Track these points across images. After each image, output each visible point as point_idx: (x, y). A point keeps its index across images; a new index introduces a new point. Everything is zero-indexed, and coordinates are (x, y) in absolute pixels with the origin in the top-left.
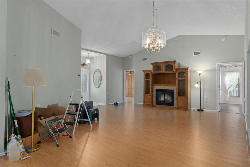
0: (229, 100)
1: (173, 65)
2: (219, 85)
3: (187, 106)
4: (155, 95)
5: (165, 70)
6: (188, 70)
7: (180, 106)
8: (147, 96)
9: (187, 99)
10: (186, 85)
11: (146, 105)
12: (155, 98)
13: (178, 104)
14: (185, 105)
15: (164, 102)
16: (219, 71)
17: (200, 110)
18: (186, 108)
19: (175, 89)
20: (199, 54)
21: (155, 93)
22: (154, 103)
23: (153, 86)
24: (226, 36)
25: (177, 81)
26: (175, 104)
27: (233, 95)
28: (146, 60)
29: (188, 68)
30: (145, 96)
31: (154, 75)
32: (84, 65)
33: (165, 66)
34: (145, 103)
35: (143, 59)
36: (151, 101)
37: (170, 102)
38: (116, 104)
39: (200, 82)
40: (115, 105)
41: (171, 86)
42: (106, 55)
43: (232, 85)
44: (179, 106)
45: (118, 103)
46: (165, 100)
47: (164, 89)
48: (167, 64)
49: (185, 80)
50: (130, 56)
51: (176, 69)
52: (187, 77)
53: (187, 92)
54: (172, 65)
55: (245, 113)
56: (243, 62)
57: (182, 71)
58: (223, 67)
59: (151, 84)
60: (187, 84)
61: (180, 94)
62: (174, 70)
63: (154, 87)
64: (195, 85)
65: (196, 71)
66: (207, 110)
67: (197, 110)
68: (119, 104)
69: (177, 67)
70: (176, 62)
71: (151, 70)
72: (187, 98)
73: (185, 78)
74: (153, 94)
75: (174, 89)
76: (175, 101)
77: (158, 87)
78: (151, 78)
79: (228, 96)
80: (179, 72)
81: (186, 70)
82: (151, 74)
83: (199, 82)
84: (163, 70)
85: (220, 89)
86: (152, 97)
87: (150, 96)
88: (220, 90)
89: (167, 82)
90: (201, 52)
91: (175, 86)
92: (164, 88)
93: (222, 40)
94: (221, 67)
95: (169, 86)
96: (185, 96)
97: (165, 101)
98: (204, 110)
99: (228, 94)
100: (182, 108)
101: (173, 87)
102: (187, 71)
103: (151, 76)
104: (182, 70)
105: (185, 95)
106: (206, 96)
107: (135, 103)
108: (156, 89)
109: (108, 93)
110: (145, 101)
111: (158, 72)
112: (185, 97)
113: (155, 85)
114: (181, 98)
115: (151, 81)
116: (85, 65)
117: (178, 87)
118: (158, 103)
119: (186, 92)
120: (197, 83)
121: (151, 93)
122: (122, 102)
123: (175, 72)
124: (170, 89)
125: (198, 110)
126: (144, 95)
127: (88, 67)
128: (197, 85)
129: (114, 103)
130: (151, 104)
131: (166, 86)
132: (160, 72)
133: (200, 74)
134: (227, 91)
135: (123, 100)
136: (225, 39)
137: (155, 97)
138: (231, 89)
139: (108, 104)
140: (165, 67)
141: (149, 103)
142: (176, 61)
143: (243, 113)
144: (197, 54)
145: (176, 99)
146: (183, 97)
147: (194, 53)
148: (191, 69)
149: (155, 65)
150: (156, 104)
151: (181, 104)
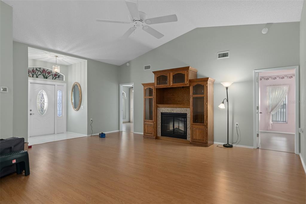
0: (272, 127)
1: (184, 75)
2: (257, 106)
3: (207, 139)
4: (160, 122)
5: (173, 83)
6: (208, 82)
7: (196, 139)
8: (148, 123)
9: (207, 128)
10: (205, 106)
11: (146, 136)
12: (159, 126)
13: (193, 136)
14: (204, 137)
15: (174, 133)
16: (257, 83)
17: (228, 146)
18: (206, 143)
19: (188, 111)
20: (226, 56)
21: (160, 119)
22: (159, 134)
23: (157, 107)
24: (269, 25)
25: (191, 100)
26: (189, 136)
27: (277, 120)
28: (149, 68)
29: (208, 78)
30: (146, 123)
31: (158, 90)
32: (57, 76)
33: (173, 76)
34: (146, 134)
35: (145, 67)
36: (154, 131)
37: (182, 132)
38: (102, 136)
39: (227, 101)
40: (100, 137)
41: (182, 108)
42: (87, 60)
43: (276, 106)
44: (194, 139)
45: (104, 135)
46: (174, 129)
47: (172, 112)
48: (176, 73)
49: (203, 97)
50: (128, 63)
51: (190, 81)
52: (207, 92)
53: (207, 117)
54: (184, 73)
55: (300, 152)
56: (298, 67)
57: (200, 83)
58: (263, 79)
59: (153, 104)
60: (207, 105)
61: (195, 121)
62: (187, 83)
63: (159, 108)
64: (219, 106)
65: (221, 83)
66: (238, 146)
67: (222, 146)
68: (106, 135)
69: (191, 77)
70: (189, 69)
71: (154, 82)
72: (206, 126)
73: (204, 94)
74: (156, 120)
75: (187, 113)
76: (189, 131)
77: (164, 110)
78: (154, 95)
79: (271, 121)
80: (194, 85)
81: (205, 81)
82: (154, 89)
83: (225, 101)
84: (170, 83)
85: (258, 111)
86: (155, 124)
87: (152, 123)
88: (259, 114)
89: (179, 101)
90: (229, 53)
91: (188, 108)
92: (173, 110)
93: (263, 32)
94: (261, 79)
95: (180, 107)
96: (204, 123)
97: (175, 131)
98: (234, 145)
99: (270, 118)
100: (199, 142)
101: (185, 109)
102: (207, 84)
103: (155, 93)
104: (198, 82)
105: (204, 121)
106: (237, 123)
107: (135, 133)
108: (161, 113)
109: (91, 119)
110: (145, 131)
111: (163, 85)
112: (202, 125)
113: (159, 105)
114: (198, 126)
115: (153, 100)
116: (59, 76)
117: (193, 109)
118: (165, 133)
119: (205, 117)
120: (223, 103)
121: (153, 118)
122: (118, 131)
123: (188, 85)
124: (182, 112)
125: (224, 146)
126: (144, 121)
127: (64, 80)
128: (222, 106)
129: (99, 134)
130: (154, 135)
131: (176, 108)
132: (166, 85)
133: (227, 88)
134: (269, 114)
135: (119, 129)
136: (267, 29)
137: (160, 124)
138: (275, 111)
139: (91, 135)
140: (173, 78)
141: (152, 134)
142: (189, 67)
143: (296, 151)
144: (223, 57)
145: (190, 128)
146: (201, 125)
147: (218, 55)
148: (213, 80)
149: (159, 75)
150: (161, 136)
151: (198, 136)
